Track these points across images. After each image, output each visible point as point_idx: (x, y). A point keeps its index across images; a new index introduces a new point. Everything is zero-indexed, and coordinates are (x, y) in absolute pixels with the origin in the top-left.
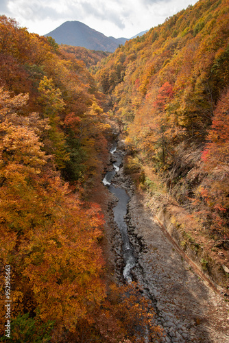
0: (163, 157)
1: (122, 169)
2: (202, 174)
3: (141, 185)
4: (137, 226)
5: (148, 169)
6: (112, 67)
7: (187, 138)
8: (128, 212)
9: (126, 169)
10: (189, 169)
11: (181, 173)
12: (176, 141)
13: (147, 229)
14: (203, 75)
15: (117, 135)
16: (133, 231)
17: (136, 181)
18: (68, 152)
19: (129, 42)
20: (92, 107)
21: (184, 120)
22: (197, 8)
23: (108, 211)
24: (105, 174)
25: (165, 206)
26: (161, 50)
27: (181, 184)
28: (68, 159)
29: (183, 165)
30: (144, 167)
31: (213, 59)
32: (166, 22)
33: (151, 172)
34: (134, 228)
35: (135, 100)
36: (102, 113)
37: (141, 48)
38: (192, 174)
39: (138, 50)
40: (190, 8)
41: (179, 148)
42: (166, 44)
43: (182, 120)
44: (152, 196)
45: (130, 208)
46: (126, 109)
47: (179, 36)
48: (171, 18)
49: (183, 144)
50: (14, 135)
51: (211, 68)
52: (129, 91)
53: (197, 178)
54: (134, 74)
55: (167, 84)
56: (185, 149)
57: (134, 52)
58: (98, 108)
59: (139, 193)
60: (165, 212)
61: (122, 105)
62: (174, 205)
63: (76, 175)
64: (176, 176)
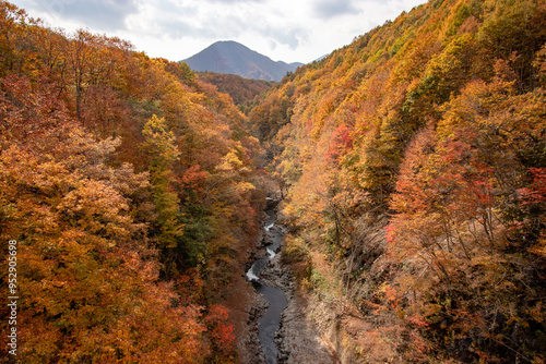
0: (337, 236)
1: (279, 255)
2: (395, 266)
3: (305, 281)
4: (293, 351)
5: (317, 257)
6: (275, 102)
7: (373, 207)
8: (281, 327)
9: (285, 255)
10: (376, 256)
11: (363, 262)
12: (356, 211)
13: (309, 356)
14: (392, 113)
15: (278, 202)
16: (287, 359)
17: (298, 276)
18: (182, 222)
19: (302, 69)
20: (226, 158)
21: (367, 180)
22: (398, 24)
23: (248, 323)
24: (252, 263)
25: (338, 317)
26: (343, 80)
27: (363, 280)
28: (180, 233)
29: (366, 250)
30: (312, 253)
31: (405, 93)
32: (355, 42)
33: (322, 262)
34: (288, 353)
35: (303, 149)
36: (242, 166)
37: (318, 76)
38: (380, 264)
39: (314, 79)
40: (389, 24)
41: (360, 223)
42: (351, 72)
43: (363, 180)
44: (320, 300)
45: (285, 320)
46: (292, 163)
47: (368, 61)
48: (362, 38)
49: (366, 216)
50: (82, 192)
51: (401, 105)
52: (297, 136)
53: (386, 272)
54: (306, 113)
55: (343, 127)
56: (371, 224)
57: (308, 82)
58: (236, 159)
59: (301, 296)
60: (338, 327)
61: (287, 157)
62: (353, 316)
63: (191, 259)
64: (355, 268)
